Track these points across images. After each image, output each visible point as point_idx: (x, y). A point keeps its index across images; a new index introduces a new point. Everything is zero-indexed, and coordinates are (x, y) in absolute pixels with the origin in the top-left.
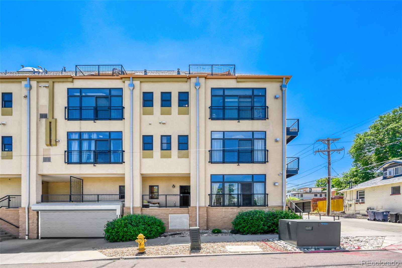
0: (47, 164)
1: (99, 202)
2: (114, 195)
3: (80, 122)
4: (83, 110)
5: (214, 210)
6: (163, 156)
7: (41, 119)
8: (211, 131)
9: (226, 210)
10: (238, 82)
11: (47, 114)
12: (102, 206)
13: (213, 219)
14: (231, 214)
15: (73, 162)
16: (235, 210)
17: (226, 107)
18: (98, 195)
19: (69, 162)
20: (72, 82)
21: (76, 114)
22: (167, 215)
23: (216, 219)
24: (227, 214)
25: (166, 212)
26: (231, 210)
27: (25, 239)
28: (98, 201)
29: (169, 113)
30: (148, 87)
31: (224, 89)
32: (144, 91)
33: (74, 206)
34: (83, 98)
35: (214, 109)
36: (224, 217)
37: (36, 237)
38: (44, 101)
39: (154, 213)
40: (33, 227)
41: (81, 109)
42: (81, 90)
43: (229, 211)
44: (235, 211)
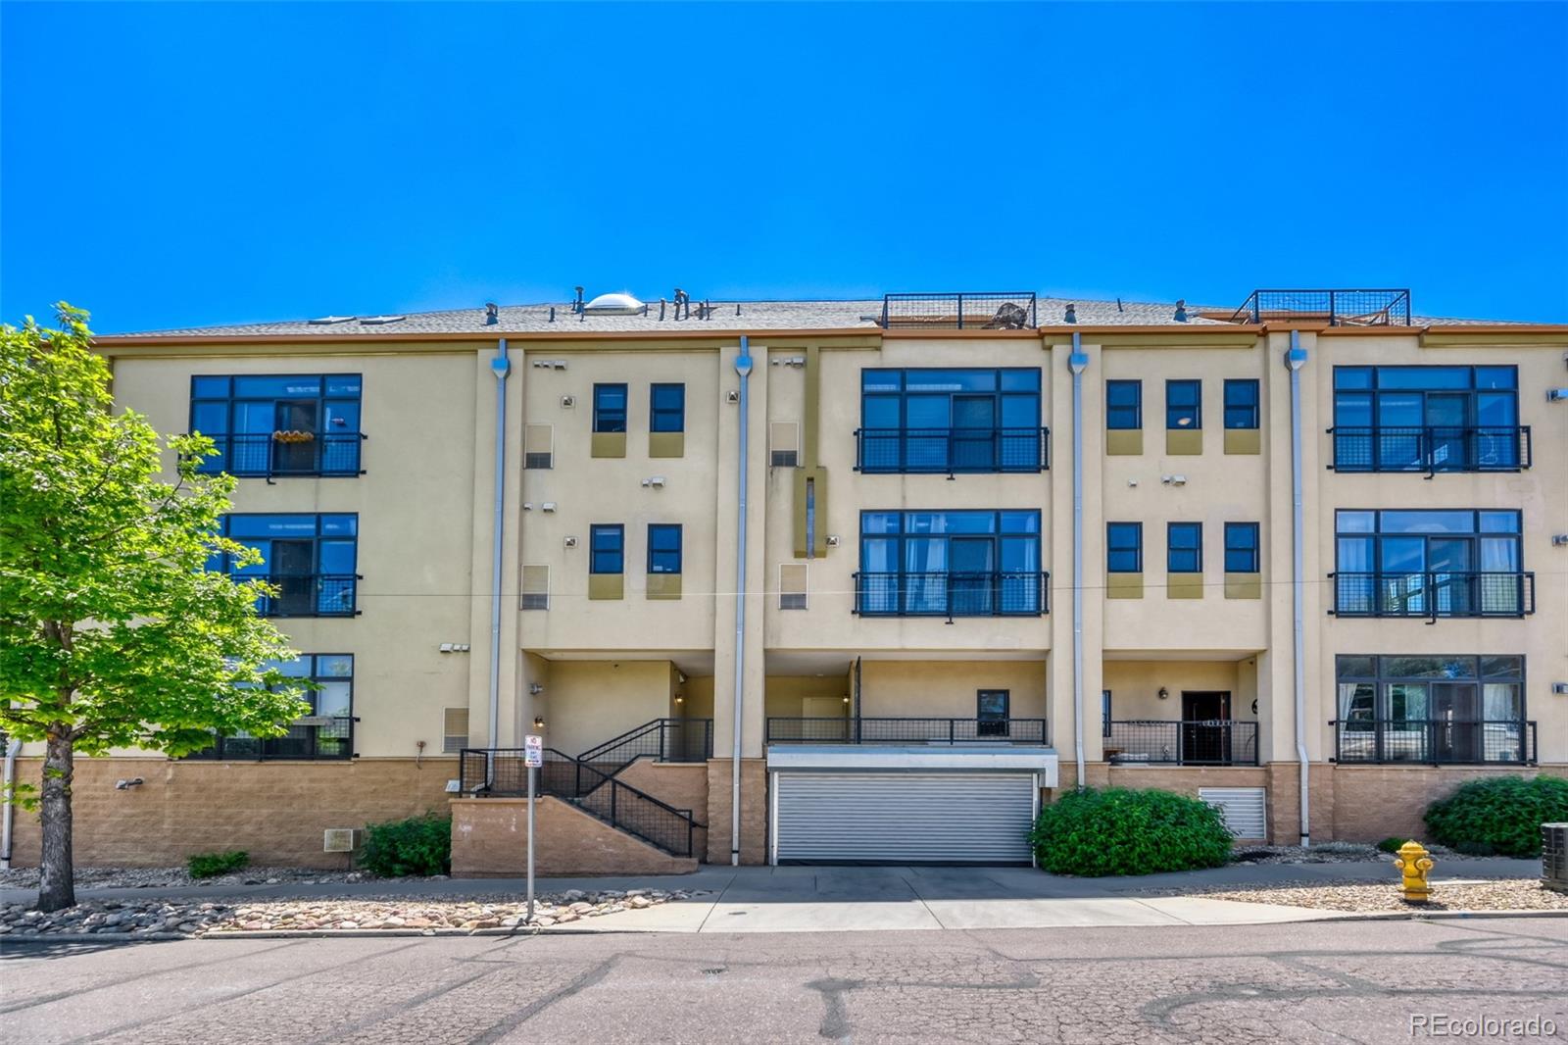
0: (793, 614)
1: (954, 743)
2: (937, 722)
3: (903, 479)
4: (909, 440)
5: (1352, 775)
6: (1174, 592)
7: (777, 468)
8: (1337, 510)
9: (1394, 775)
10: (1422, 345)
11: (796, 452)
12: (997, 756)
13: (1349, 805)
14: (1411, 790)
15: (871, 609)
16: (1424, 776)
17: (1383, 427)
18: (952, 721)
19: (862, 610)
20: (878, 349)
21: (890, 452)
22: (1194, 790)
23: (1359, 805)
24: (1395, 790)
25: (1186, 780)
26: (1410, 776)
27: (731, 864)
28: (952, 740)
29: (1196, 450)
30: (1125, 365)
31: (1374, 370)
32: (1110, 378)
33: (906, 757)
34: (910, 402)
35: (1341, 435)
36: (1385, 801)
37: (762, 859)
38: (789, 410)
39: (1148, 782)
40: (752, 824)
41: (903, 433)
42: (903, 374)
43: (1404, 781)
44: (1422, 781)
